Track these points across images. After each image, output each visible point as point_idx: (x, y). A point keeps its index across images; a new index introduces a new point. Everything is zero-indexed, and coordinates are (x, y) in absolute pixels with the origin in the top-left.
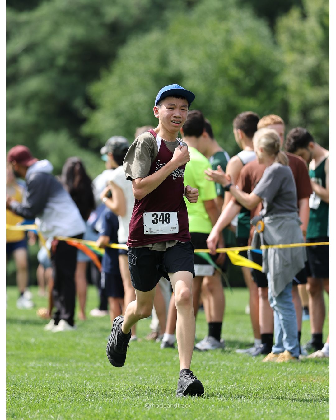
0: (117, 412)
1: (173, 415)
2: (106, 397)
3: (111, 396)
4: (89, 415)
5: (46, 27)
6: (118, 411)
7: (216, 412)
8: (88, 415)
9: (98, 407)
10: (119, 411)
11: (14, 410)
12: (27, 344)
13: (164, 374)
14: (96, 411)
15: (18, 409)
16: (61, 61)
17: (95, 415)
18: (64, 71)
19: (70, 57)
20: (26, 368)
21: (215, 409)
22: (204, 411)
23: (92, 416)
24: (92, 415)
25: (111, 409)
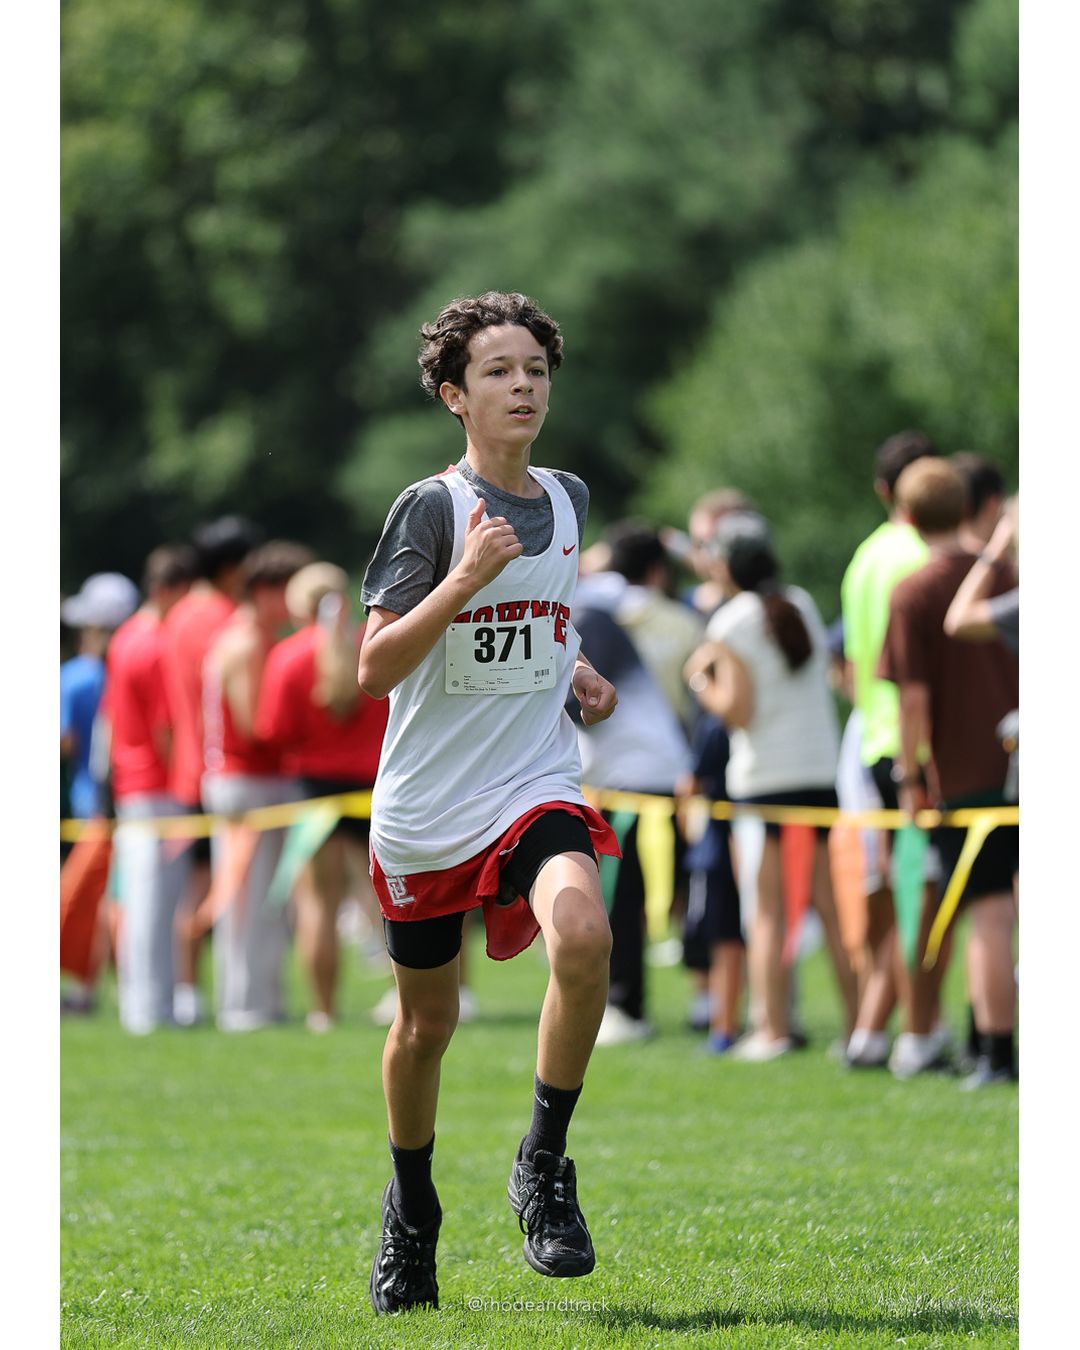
0: (734, 1240)
1: (880, 1242)
2: (706, 1203)
3: (720, 1200)
4: (663, 1250)
5: (526, 249)
6: (736, 1236)
7: (994, 1231)
8: (659, 1251)
9: (687, 1228)
10: (740, 1237)
11: (470, 1247)
13: (861, 1137)
14: (679, 1242)
15: (478, 1241)
17: (678, 1250)
21: (993, 1223)
22: (963, 1227)
23: (669, 1253)
24: (669, 1249)
25: (718, 1232)
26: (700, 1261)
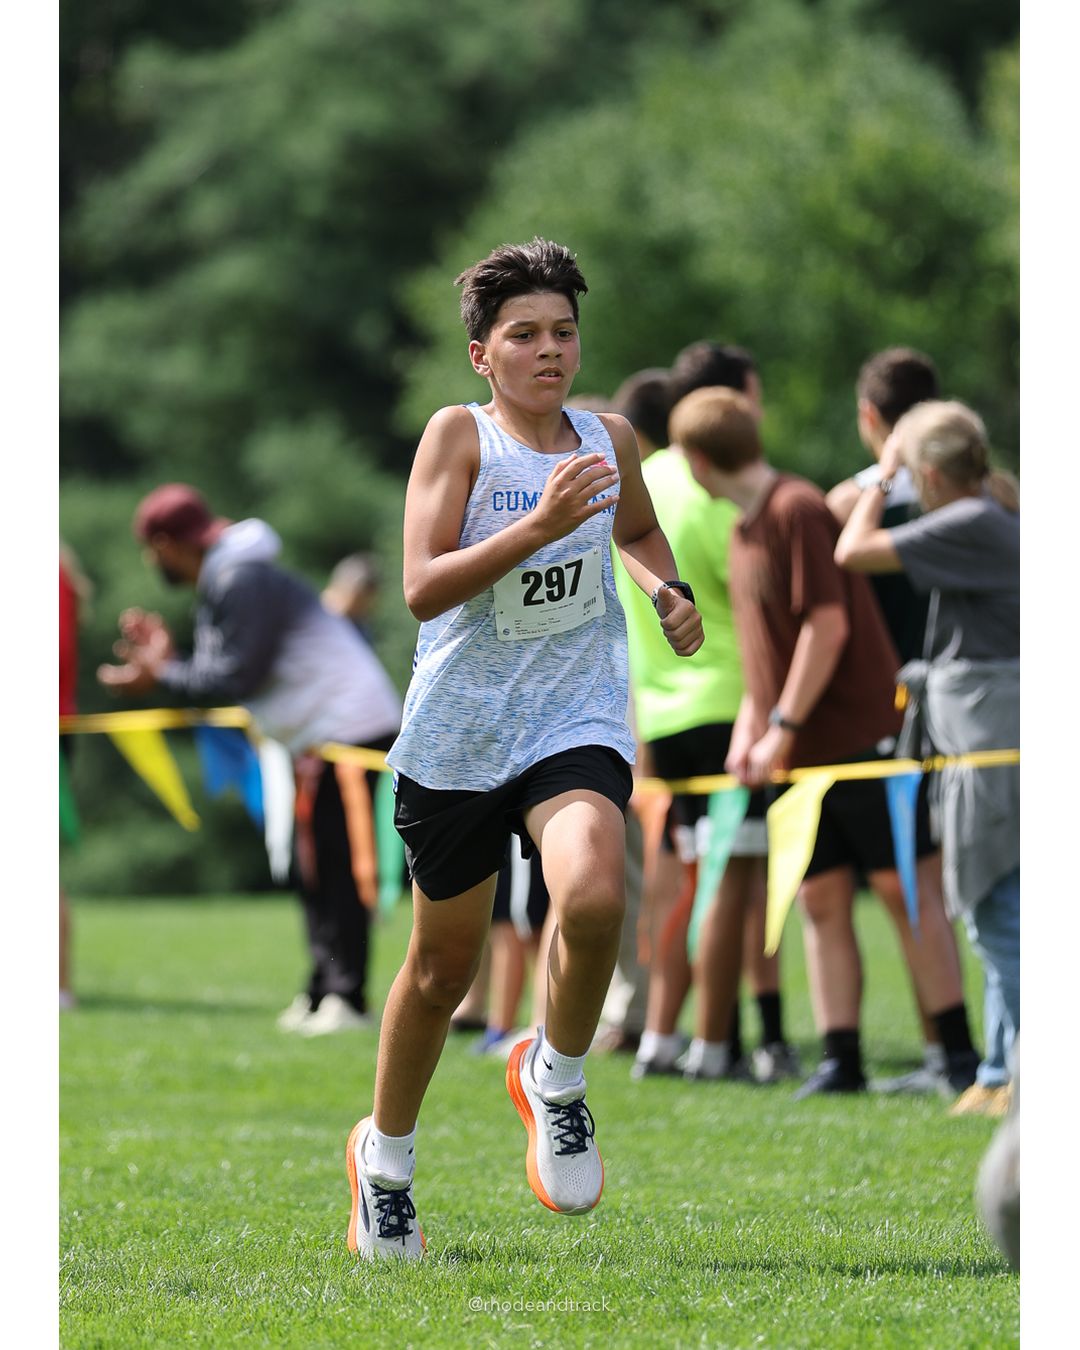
3: (485, 1225)
5: (265, 103)
11: (190, 1274)
12: (227, 1073)
13: (646, 1155)
15: (202, 1267)
16: (313, 204)
17: (437, 1285)
18: (326, 234)
19: (342, 192)
20: (224, 1143)
26: (463, 1298)
